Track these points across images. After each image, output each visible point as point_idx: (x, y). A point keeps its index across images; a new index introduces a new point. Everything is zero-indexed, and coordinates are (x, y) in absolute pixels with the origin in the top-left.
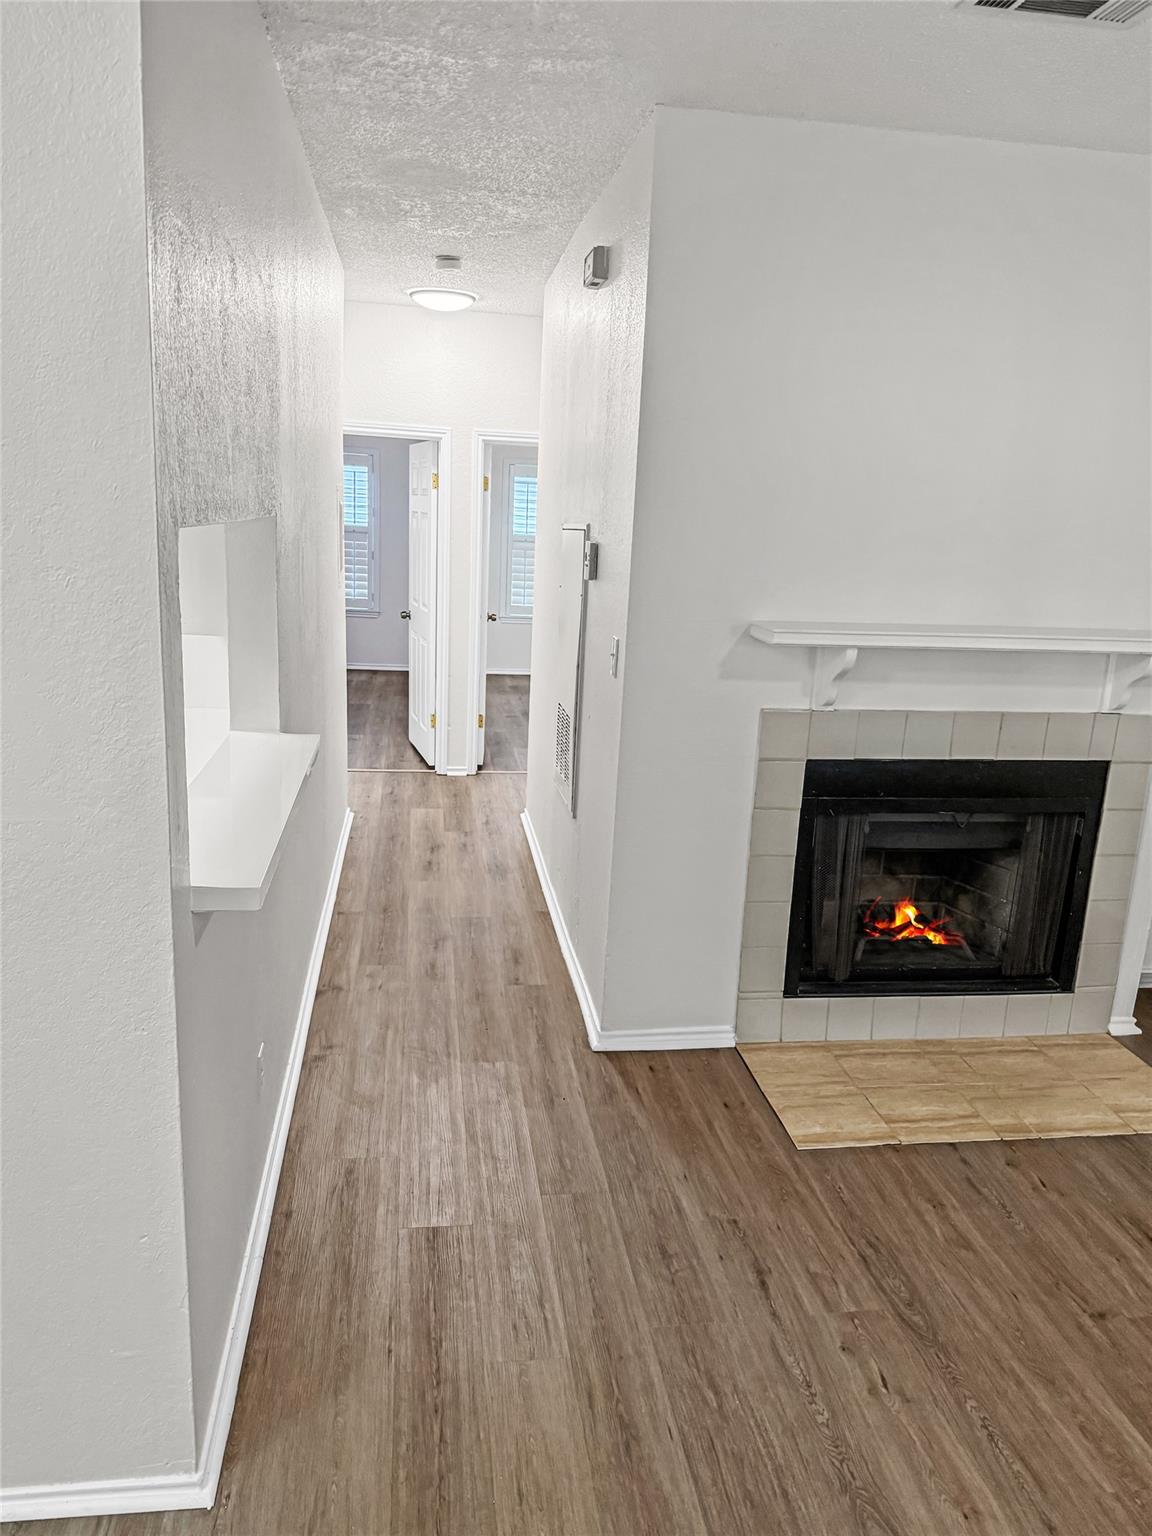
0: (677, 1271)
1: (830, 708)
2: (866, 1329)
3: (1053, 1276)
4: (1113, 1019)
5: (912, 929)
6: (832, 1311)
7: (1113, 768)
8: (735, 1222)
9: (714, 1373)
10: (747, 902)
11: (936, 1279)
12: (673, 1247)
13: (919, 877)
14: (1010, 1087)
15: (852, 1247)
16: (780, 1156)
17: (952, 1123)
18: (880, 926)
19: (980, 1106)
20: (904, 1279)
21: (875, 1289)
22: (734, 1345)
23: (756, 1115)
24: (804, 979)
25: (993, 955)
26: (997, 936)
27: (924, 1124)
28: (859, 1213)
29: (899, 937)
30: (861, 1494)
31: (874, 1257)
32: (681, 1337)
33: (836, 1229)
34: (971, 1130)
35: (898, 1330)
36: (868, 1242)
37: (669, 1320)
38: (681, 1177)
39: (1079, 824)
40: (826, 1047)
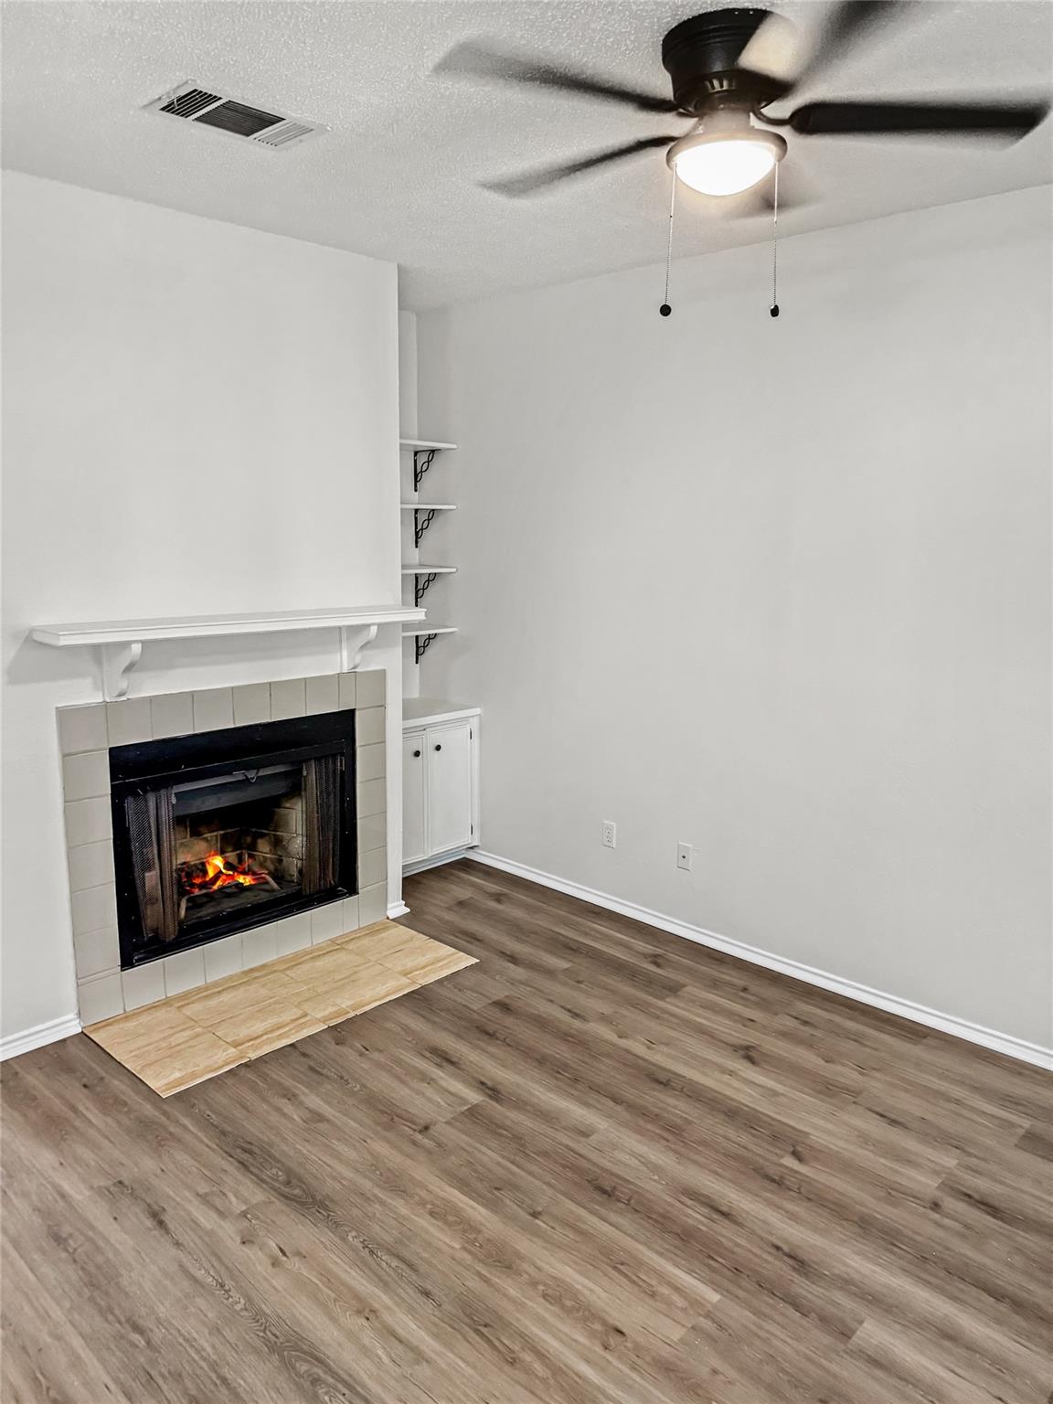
0: (75, 1250)
1: (124, 698)
2: (258, 1218)
3: (388, 1115)
4: (389, 906)
5: (224, 877)
6: (227, 1217)
7: (357, 713)
8: (120, 1182)
9: (135, 1318)
10: (72, 892)
11: (304, 1155)
12: (66, 1230)
13: (222, 832)
14: (325, 983)
15: (231, 1159)
16: (148, 1110)
17: (287, 1029)
18: (197, 881)
19: (306, 1007)
20: (279, 1166)
21: (258, 1184)
22: (148, 1286)
23: (118, 1085)
24: (137, 948)
25: (293, 882)
26: (293, 866)
27: (265, 1037)
28: (229, 1129)
29: (215, 887)
30: (286, 1346)
31: (251, 1160)
32: (95, 1303)
33: (213, 1150)
34: (303, 1029)
35: (284, 1208)
36: (243, 1150)
37: (79, 1294)
38: (57, 1165)
39: (341, 760)
40: (167, 1003)
